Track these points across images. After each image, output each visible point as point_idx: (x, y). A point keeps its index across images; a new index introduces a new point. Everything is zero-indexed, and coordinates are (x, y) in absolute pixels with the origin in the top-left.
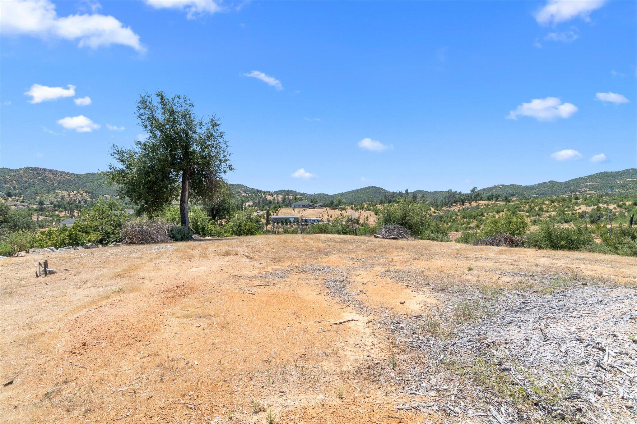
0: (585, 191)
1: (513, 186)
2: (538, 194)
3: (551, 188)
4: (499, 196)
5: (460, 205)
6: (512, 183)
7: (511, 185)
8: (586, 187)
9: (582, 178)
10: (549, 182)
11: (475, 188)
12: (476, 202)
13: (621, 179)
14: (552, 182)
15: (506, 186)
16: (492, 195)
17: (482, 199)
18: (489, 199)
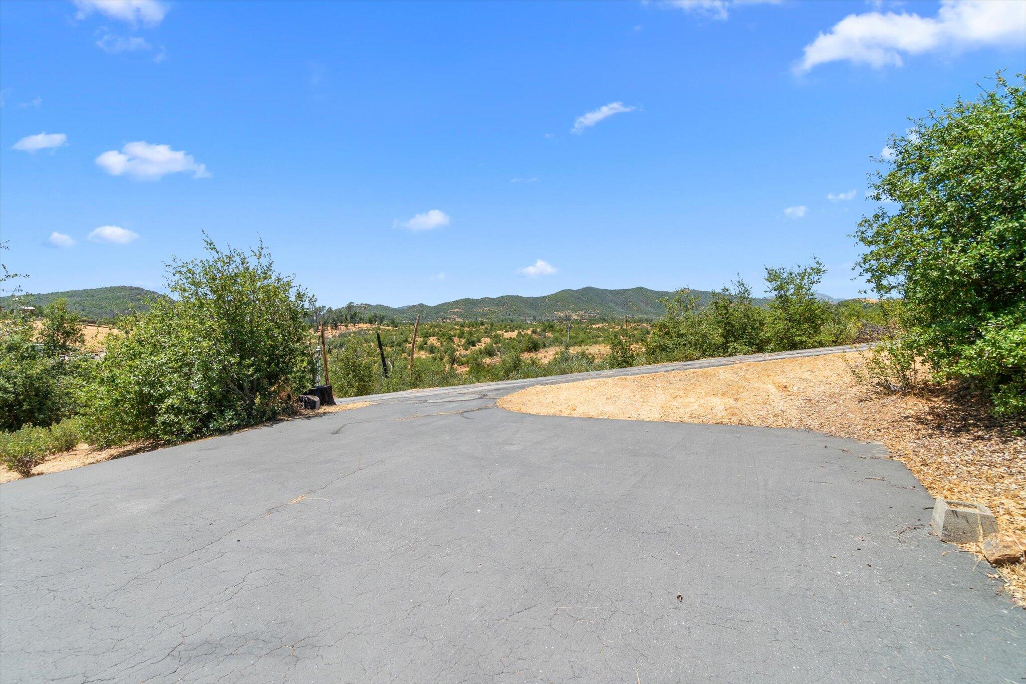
0: (454, 319)
1: (380, 307)
2: (410, 319)
3: (421, 312)
4: (383, 317)
5: (332, 328)
6: (379, 303)
7: (377, 305)
8: (454, 313)
9: (449, 303)
10: (419, 305)
11: (353, 303)
12: (355, 325)
13: (480, 308)
14: (421, 305)
15: (372, 306)
16: (376, 316)
17: (361, 320)
18: (371, 322)
